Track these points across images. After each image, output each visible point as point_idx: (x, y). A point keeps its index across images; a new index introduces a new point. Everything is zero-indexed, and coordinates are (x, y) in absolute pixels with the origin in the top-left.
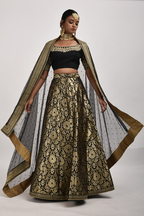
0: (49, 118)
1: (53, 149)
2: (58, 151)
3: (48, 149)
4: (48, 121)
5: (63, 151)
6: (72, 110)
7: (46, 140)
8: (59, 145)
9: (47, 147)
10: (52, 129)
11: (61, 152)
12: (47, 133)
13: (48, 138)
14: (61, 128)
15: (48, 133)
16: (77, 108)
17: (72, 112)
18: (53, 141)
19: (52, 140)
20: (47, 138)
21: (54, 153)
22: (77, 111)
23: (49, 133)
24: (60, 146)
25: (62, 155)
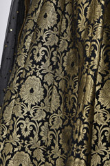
0: (28, 33)
1: (26, 134)
2: (42, 144)
3: (12, 131)
4: (25, 41)
5: (57, 145)
6: (86, 10)
7: (10, 102)
8: (46, 123)
9: (8, 127)
10: (30, 69)
11: (49, 148)
12: (15, 81)
13: (16, 99)
14: (58, 68)
15: (18, 81)
16: (103, 7)
17: (83, 18)
18: (29, 109)
19: (27, 104)
20: (14, 97)
21: (27, 149)
22: (101, 17)
23: (22, 82)
24: (49, 127)
25: (52, 157)
